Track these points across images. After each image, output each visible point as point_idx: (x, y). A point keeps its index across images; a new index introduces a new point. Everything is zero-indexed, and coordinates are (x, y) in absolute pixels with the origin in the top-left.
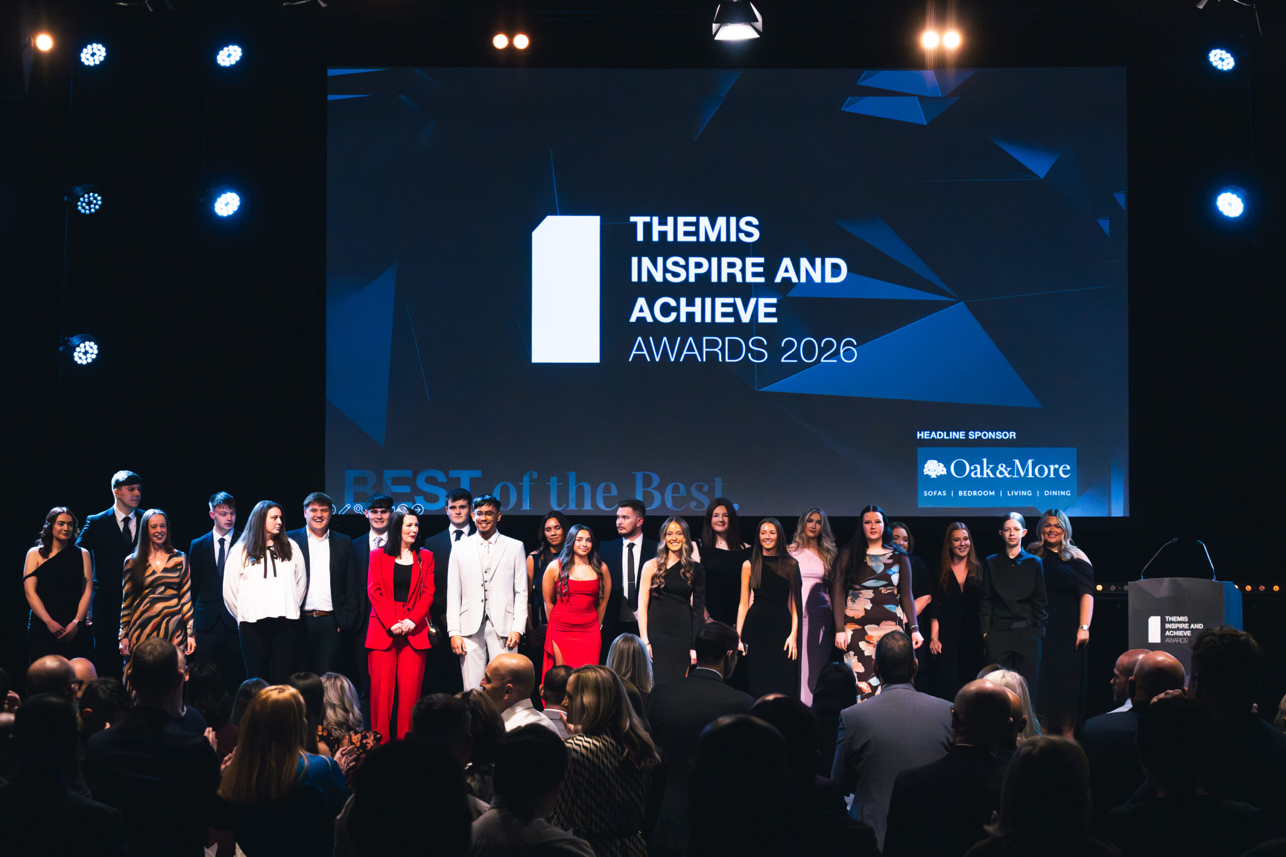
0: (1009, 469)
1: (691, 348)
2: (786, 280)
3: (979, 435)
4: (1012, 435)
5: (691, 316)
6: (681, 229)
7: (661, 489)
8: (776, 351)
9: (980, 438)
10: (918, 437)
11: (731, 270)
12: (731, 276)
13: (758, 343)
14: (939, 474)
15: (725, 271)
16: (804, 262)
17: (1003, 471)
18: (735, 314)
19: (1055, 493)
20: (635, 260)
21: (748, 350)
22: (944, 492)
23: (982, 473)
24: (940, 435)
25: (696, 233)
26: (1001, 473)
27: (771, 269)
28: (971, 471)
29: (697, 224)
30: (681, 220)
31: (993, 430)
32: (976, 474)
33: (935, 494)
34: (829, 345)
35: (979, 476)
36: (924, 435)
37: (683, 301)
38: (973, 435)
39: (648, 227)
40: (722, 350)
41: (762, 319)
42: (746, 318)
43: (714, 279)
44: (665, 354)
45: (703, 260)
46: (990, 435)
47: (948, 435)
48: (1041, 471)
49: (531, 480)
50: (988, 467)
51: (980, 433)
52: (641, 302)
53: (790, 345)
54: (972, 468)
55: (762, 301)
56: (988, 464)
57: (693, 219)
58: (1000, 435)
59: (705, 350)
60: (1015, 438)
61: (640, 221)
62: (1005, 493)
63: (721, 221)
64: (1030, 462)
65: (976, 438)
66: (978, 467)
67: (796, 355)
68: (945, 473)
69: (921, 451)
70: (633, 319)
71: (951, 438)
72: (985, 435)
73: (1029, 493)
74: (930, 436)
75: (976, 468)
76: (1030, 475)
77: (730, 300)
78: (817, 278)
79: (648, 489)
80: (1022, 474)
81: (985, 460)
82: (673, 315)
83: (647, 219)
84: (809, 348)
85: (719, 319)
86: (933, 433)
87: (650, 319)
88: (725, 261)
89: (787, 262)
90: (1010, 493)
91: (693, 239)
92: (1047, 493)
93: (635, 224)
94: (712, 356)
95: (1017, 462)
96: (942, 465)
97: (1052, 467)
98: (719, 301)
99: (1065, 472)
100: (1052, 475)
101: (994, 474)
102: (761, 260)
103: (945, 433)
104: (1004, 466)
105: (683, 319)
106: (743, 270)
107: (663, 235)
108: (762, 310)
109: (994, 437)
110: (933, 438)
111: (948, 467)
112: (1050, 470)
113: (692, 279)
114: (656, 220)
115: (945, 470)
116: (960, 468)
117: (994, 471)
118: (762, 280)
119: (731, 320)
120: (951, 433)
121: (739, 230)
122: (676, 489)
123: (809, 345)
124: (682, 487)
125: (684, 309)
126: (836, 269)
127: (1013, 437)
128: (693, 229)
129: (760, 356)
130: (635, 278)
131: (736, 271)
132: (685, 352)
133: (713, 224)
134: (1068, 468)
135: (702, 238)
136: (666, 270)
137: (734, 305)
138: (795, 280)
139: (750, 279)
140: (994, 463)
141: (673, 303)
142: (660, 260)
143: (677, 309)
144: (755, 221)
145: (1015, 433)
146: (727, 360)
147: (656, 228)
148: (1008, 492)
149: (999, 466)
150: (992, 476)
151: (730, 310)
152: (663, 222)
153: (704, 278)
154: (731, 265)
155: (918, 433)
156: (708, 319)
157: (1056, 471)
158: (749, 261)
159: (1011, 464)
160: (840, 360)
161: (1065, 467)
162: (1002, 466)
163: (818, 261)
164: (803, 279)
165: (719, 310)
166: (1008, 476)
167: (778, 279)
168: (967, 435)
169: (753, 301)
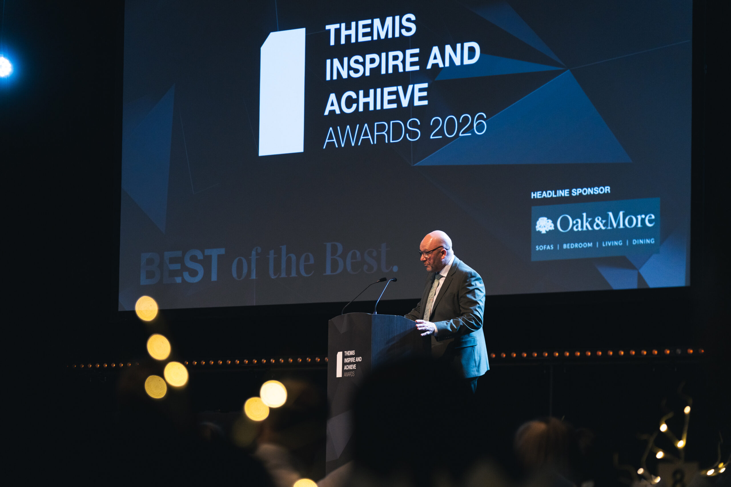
0: (604, 221)
1: (366, 134)
2: (435, 66)
3: (580, 192)
4: (607, 189)
5: (366, 105)
6: (361, 31)
7: (343, 257)
8: (426, 129)
9: (581, 194)
10: (532, 197)
11: (395, 63)
12: (395, 67)
13: (414, 124)
14: (548, 230)
15: (391, 63)
16: (448, 49)
17: (599, 223)
18: (398, 101)
19: (641, 242)
20: (328, 62)
21: (407, 131)
22: (552, 246)
23: (582, 227)
24: (550, 194)
25: (371, 34)
26: (598, 225)
27: (424, 57)
28: (573, 225)
29: (371, 26)
30: (361, 23)
31: (591, 186)
32: (577, 227)
33: (545, 248)
34: (466, 119)
35: (580, 229)
36: (536, 195)
37: (361, 93)
38: (576, 192)
39: (338, 32)
40: (388, 133)
41: (417, 103)
42: (405, 103)
43: (383, 72)
44: (348, 141)
45: (375, 56)
46: (589, 191)
47: (556, 194)
48: (631, 222)
49: (257, 254)
50: (587, 221)
51: (580, 190)
52: (333, 97)
53: (437, 122)
54: (575, 222)
55: (417, 86)
56: (587, 217)
57: (369, 22)
58: (597, 191)
59: (376, 134)
60: (609, 192)
61: (332, 28)
62: (600, 245)
63: (389, 20)
64: (621, 214)
65: (578, 194)
66: (579, 221)
67: (441, 131)
68: (552, 228)
69: (535, 209)
70: (326, 113)
71: (558, 196)
72: (585, 192)
73: (620, 243)
74: (541, 196)
75: (577, 222)
76: (621, 226)
77: (394, 89)
78: (457, 62)
79: (335, 257)
80: (615, 225)
81: (585, 215)
82: (355, 106)
83: (337, 26)
84: (451, 124)
85: (386, 106)
86: (544, 192)
87: (338, 112)
88: (391, 54)
89: (435, 50)
90: (605, 244)
91: (369, 39)
92: (635, 242)
93: (329, 31)
94: (381, 138)
95: (611, 214)
96: (550, 221)
97: (639, 217)
98: (386, 90)
99: (650, 221)
100: (639, 225)
101: (592, 226)
102: (417, 51)
103: (553, 192)
104: (600, 219)
105: (361, 109)
106: (404, 62)
107: (348, 37)
108: (417, 94)
109: (592, 193)
110: (544, 197)
111: (555, 223)
112: (637, 221)
113: (368, 74)
114: (343, 25)
115: (553, 225)
116: (565, 224)
117: (591, 223)
118: (417, 68)
119: (394, 106)
120: (558, 191)
121: (402, 27)
122: (354, 256)
123: (451, 120)
124: (358, 254)
125: (362, 100)
126: (472, 50)
127: (608, 191)
128: (368, 30)
129: (415, 134)
130: (328, 78)
131: (399, 63)
132: (362, 138)
133: (383, 24)
134: (653, 217)
135: (375, 38)
136: (350, 68)
137: (396, 93)
138: (441, 65)
139: (409, 68)
140: (592, 216)
141: (354, 96)
142: (346, 59)
143: (357, 101)
144: (413, 17)
145: (609, 188)
146: (391, 141)
147: (344, 33)
148: (603, 243)
149: (596, 219)
150: (590, 228)
151: (394, 97)
152: (348, 28)
153: (376, 71)
154: (396, 58)
155: (532, 193)
156: (379, 107)
157: (643, 220)
158: (409, 52)
159: (605, 217)
160: (473, 132)
161: (650, 216)
162: (598, 219)
163: (459, 46)
164: (447, 64)
165: (386, 98)
166: (603, 228)
167: (429, 67)
168: (570, 192)
169: (410, 87)
